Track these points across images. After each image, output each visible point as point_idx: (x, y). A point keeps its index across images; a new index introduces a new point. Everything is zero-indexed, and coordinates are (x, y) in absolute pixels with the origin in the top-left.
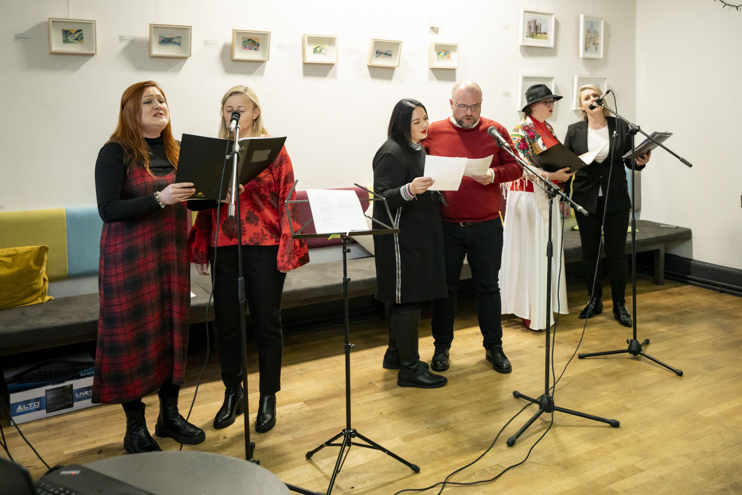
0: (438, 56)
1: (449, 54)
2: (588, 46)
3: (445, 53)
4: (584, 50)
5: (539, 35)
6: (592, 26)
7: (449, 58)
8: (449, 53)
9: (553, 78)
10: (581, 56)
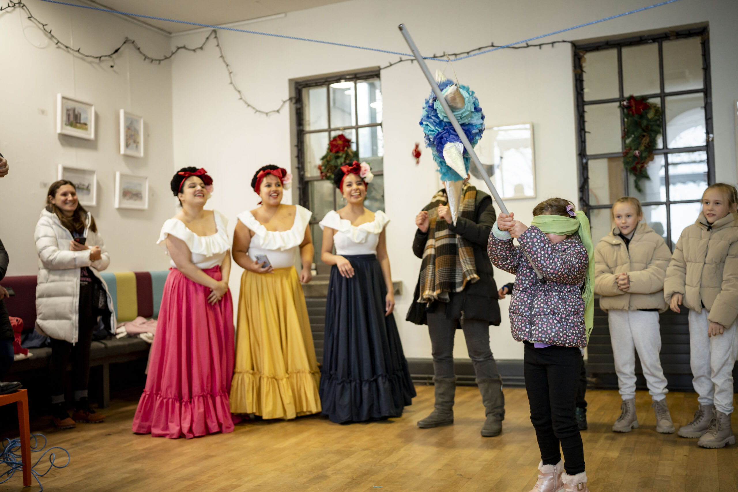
2: (128, 143)
4: (125, 147)
5: (78, 125)
6: (131, 123)
9: (94, 172)
10: (122, 152)
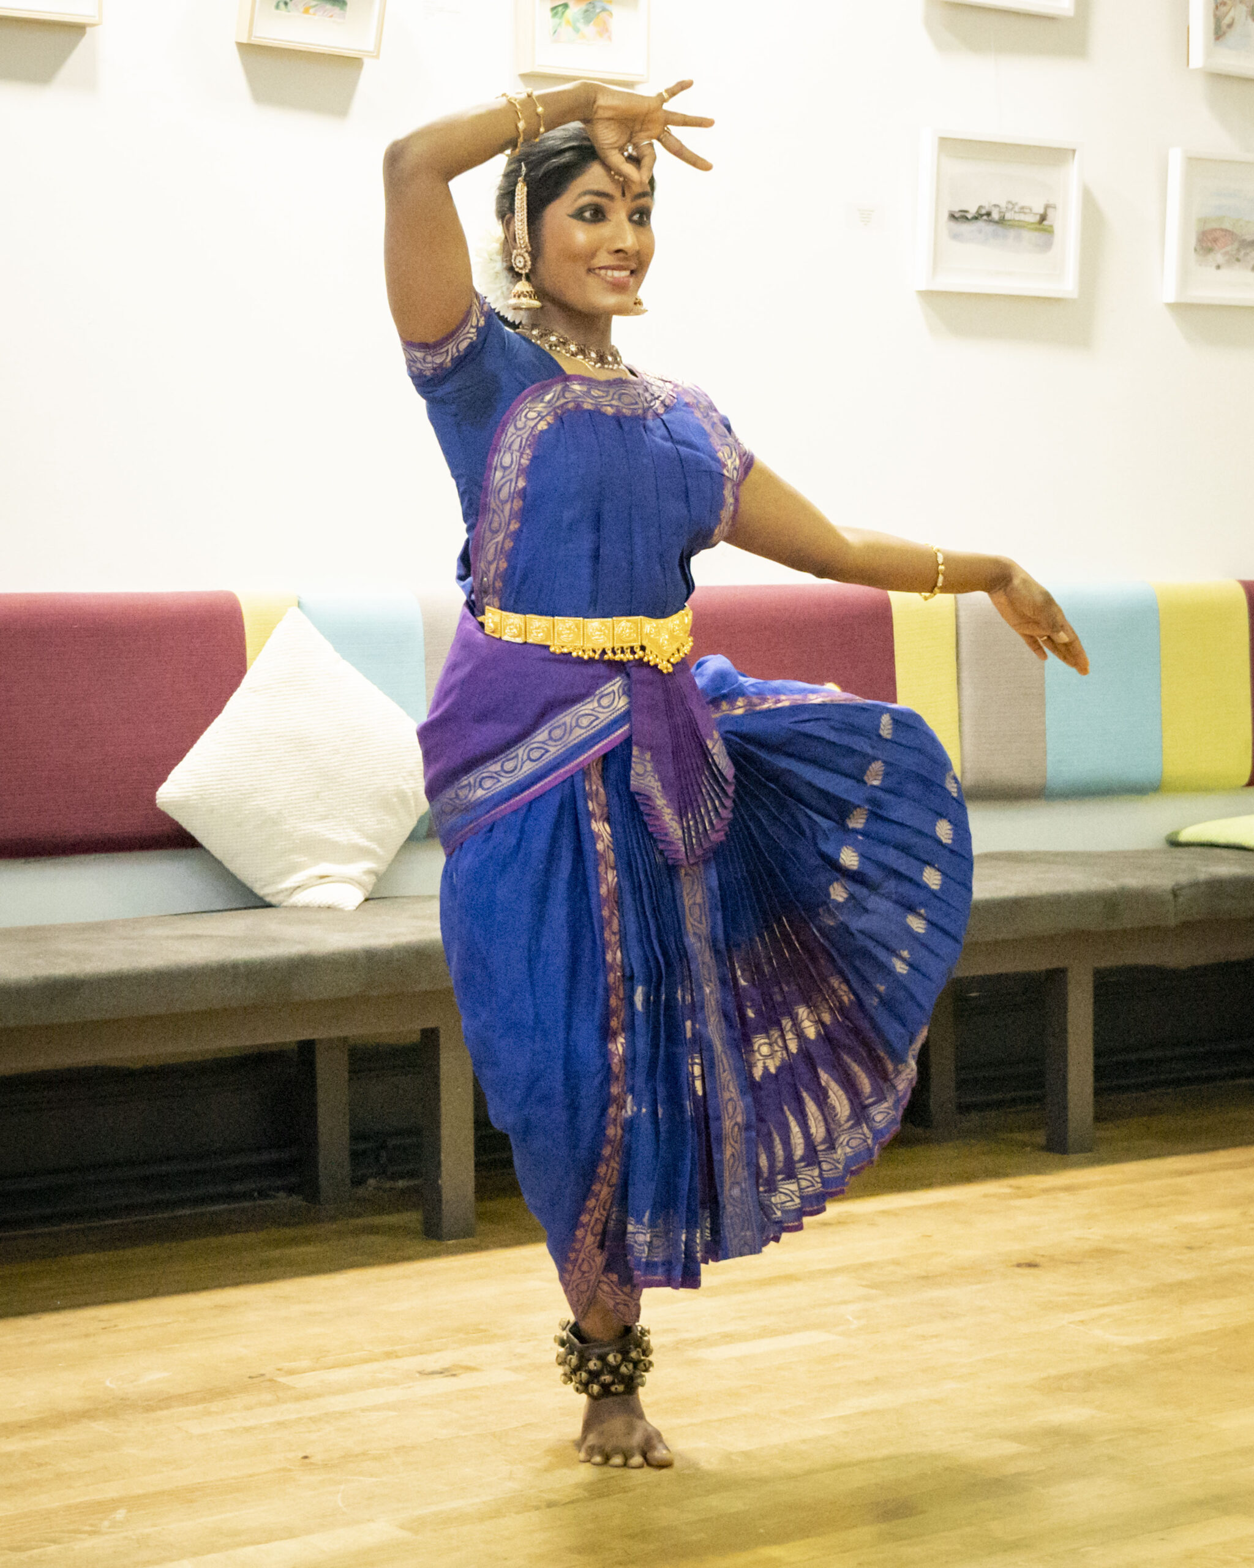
0: (557, 20)
1: (604, 14)
2: (1227, 21)
3: (587, 11)
4: (1212, 36)
7: (604, 30)
8: (604, 10)
9: (1074, 151)
10: (1198, 59)
